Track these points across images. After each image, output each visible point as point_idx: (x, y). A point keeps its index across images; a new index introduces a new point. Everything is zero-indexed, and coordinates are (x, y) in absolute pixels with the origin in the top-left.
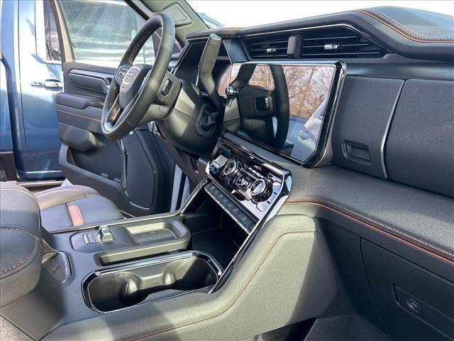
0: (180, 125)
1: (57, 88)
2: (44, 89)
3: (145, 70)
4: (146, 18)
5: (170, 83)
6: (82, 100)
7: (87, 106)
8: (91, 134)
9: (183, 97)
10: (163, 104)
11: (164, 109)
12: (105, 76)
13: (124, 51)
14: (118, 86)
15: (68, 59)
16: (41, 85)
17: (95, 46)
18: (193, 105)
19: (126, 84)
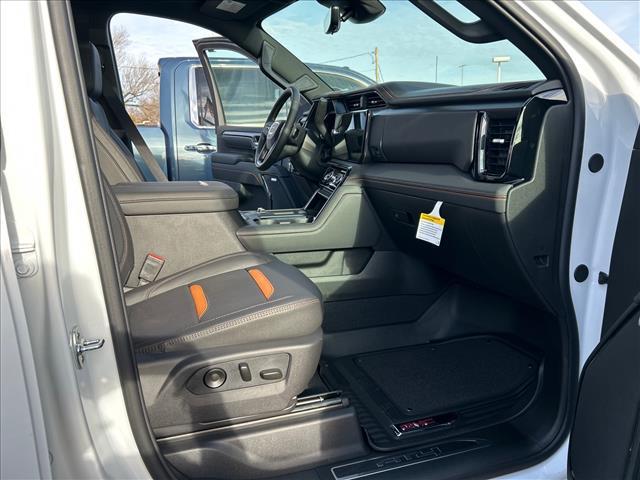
0: (306, 158)
1: (208, 151)
2: (197, 153)
3: (282, 123)
4: (284, 88)
5: (298, 131)
6: (234, 156)
7: (238, 161)
8: (242, 186)
9: (307, 139)
10: (294, 145)
11: (295, 148)
12: (252, 135)
13: (269, 112)
14: (265, 137)
15: (221, 123)
16: (194, 149)
17: (237, 109)
18: (314, 145)
19: (271, 134)
